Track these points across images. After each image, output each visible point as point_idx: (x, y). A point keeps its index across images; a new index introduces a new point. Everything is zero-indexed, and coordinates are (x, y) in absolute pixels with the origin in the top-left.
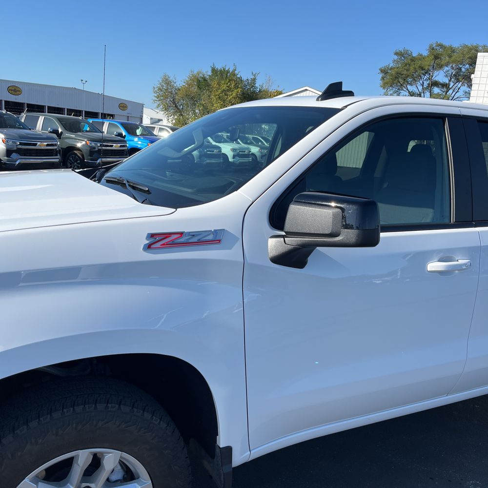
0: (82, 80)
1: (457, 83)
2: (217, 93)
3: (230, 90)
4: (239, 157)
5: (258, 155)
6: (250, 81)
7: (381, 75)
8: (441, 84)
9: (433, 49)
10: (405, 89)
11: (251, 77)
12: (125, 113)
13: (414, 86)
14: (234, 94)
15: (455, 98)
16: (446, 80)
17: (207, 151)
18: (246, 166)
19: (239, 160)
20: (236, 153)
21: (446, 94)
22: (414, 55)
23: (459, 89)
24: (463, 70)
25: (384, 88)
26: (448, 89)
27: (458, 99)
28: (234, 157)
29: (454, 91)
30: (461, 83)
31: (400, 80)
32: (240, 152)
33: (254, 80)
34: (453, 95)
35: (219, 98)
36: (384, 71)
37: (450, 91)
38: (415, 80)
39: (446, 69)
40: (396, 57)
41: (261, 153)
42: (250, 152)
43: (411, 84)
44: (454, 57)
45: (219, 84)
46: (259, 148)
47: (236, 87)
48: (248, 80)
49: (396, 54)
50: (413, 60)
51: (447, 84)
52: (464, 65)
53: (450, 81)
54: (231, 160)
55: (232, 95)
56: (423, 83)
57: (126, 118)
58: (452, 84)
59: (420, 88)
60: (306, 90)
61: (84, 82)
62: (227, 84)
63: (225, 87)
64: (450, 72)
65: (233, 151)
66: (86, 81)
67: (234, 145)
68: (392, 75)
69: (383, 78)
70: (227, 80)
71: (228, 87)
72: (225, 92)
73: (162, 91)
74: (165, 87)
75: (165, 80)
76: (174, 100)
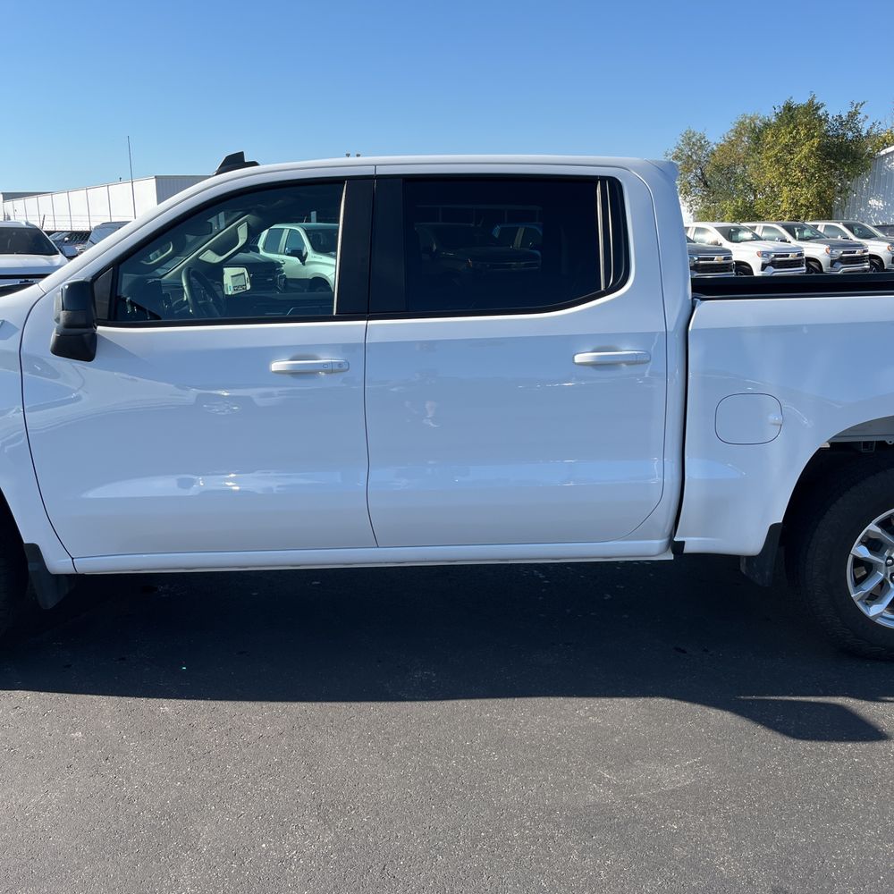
2: (771, 153)
3: (796, 143)
4: (775, 268)
14: (805, 150)
17: (699, 259)
19: (771, 271)
20: (767, 261)
28: (764, 267)
32: (776, 256)
33: (852, 116)
41: (831, 255)
42: (801, 255)
46: (826, 247)
47: (810, 137)
48: (840, 116)
54: (757, 272)
55: (801, 152)
62: (790, 133)
63: (786, 139)
65: (762, 256)
67: (764, 246)
70: (792, 126)
71: (794, 138)
72: (789, 149)
73: (681, 159)
74: (687, 151)
75: (688, 139)
76: (703, 174)
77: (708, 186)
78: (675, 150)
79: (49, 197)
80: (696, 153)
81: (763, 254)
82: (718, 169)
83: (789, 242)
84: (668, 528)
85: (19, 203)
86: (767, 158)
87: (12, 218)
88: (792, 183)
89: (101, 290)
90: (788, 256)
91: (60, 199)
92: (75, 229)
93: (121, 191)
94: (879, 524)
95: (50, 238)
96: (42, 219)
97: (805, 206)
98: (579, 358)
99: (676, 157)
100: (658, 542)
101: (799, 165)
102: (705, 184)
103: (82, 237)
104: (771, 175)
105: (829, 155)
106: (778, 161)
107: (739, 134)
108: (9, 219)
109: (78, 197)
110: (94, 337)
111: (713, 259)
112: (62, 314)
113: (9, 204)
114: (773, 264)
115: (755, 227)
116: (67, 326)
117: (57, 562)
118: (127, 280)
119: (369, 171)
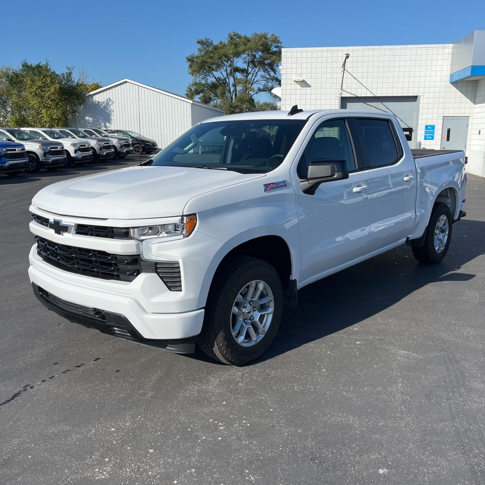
1: (255, 68)
2: (32, 90)
3: (45, 85)
4: (81, 152)
5: (97, 147)
6: (65, 76)
7: (189, 63)
8: (241, 70)
9: (232, 38)
10: (211, 75)
11: (65, 71)
13: (219, 72)
14: (52, 90)
15: (255, 81)
16: (245, 66)
18: (88, 159)
19: (80, 155)
21: (247, 78)
22: (215, 43)
23: (257, 73)
24: (257, 56)
25: (193, 75)
26: (248, 74)
27: (257, 82)
28: (76, 152)
29: (253, 75)
30: (258, 68)
31: (206, 68)
32: (80, 146)
33: (70, 74)
34: (253, 79)
35: (36, 94)
36: (191, 60)
37: (250, 76)
38: (219, 66)
39: (244, 56)
40: (199, 46)
42: (89, 145)
43: (216, 71)
44: (248, 45)
45: (33, 81)
46: (95, 141)
47: (52, 83)
48: (63, 74)
49: (199, 42)
50: (216, 48)
51: (245, 70)
52: (257, 52)
53: (248, 66)
54: (73, 155)
55: (49, 90)
56: (227, 69)
58: (250, 70)
59: (225, 74)
60: (126, 82)
63: (40, 83)
64: (247, 59)
65: (74, 146)
67: (78, 140)
68: (198, 63)
69: (191, 66)
71: (44, 83)
86: (31, 93)
88: (47, 107)
90: (85, 146)
97: (56, 119)
105: (64, 94)
114: (80, 150)
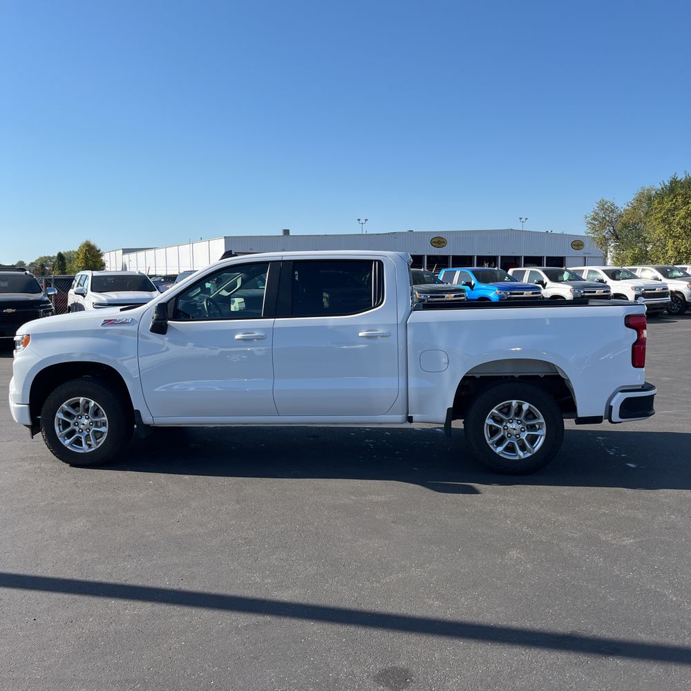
0: (521, 219)
2: (659, 215)
4: (645, 298)
12: (580, 253)
17: (585, 292)
20: (639, 293)
28: (637, 297)
32: (645, 290)
42: (667, 289)
57: (582, 260)
61: (523, 220)
65: (635, 290)
66: (526, 219)
70: (672, 196)
71: (674, 204)
72: (672, 211)
73: (597, 220)
74: (602, 215)
75: (603, 206)
76: (614, 230)
77: (618, 239)
78: (592, 214)
79: (153, 251)
80: (609, 216)
81: (635, 288)
82: (625, 226)
83: (661, 280)
84: (405, 411)
85: (133, 255)
87: (128, 269)
88: (675, 237)
89: (171, 307)
90: (655, 290)
91: (160, 252)
92: (168, 274)
93: (201, 247)
94: (496, 409)
95: (151, 280)
96: (147, 269)
98: (360, 334)
99: (594, 219)
100: (401, 416)
101: (679, 223)
102: (617, 237)
103: (171, 279)
104: (659, 232)
106: (663, 221)
107: (639, 201)
108: (126, 269)
109: (172, 251)
110: (167, 325)
111: (595, 292)
112: (155, 315)
113: (126, 256)
114: (644, 295)
115: (636, 269)
116: (156, 320)
117: (147, 419)
118: (181, 302)
119: (280, 259)
